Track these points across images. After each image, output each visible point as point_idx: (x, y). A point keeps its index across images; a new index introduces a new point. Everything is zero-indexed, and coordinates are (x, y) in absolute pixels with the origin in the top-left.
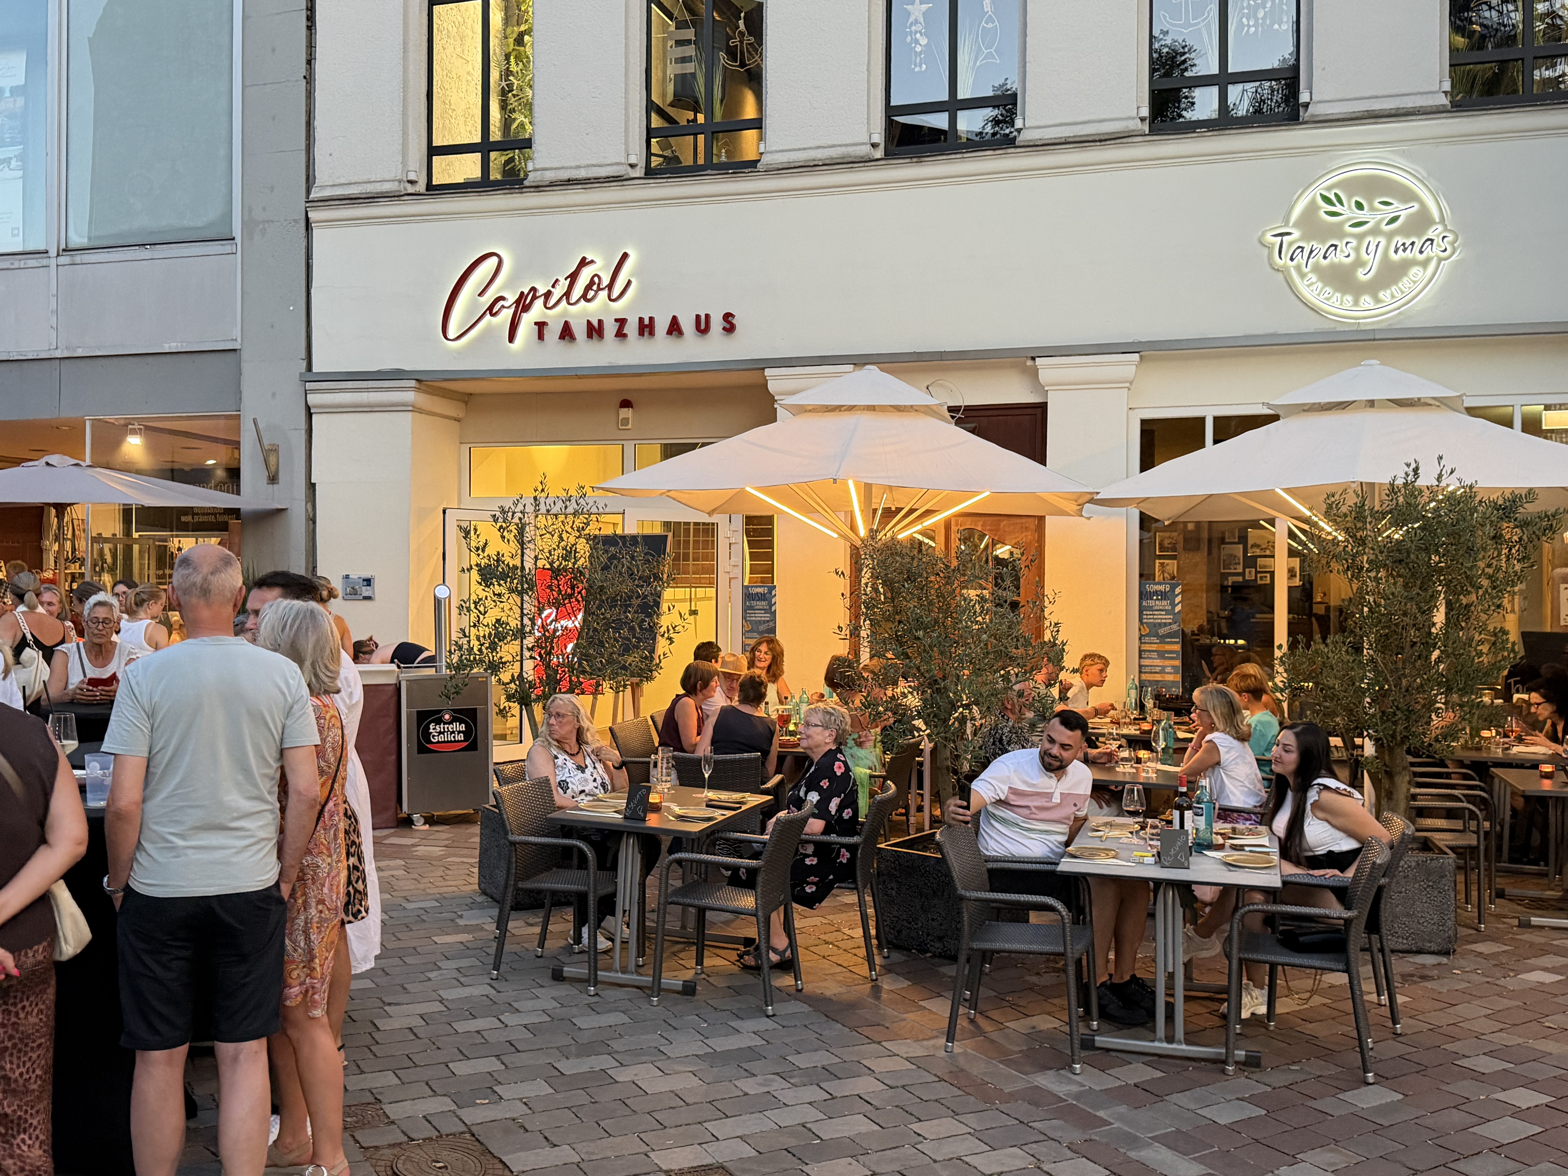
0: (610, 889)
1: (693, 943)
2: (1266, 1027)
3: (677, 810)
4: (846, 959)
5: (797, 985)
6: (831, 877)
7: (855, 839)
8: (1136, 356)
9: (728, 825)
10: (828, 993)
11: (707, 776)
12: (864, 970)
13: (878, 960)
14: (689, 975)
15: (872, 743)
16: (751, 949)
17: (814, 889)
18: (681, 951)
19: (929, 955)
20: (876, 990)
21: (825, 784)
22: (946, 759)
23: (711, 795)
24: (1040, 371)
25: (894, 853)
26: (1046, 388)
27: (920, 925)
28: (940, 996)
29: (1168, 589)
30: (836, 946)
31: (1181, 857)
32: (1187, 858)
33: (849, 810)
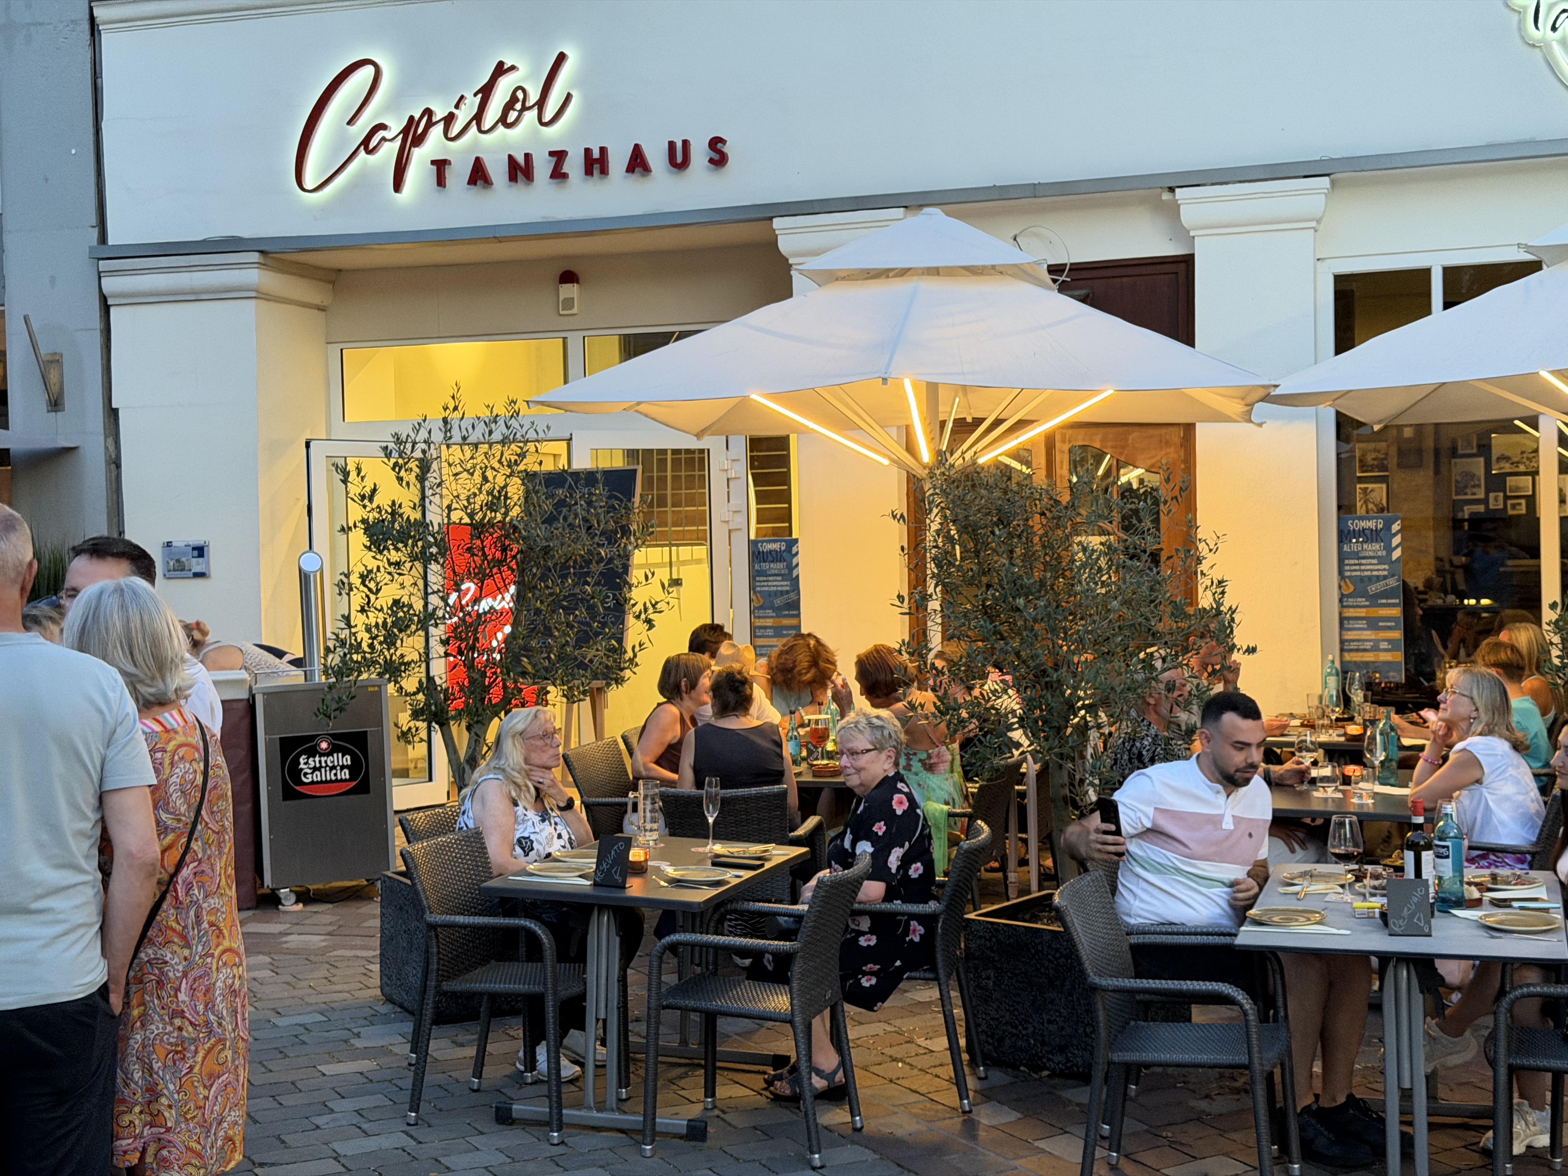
0: (576, 990)
1: (699, 1066)
2: (1550, 1166)
3: (671, 871)
4: (922, 1083)
5: (853, 1122)
6: (898, 963)
7: (932, 906)
8: (1325, 181)
9: (744, 891)
10: (899, 1133)
11: (711, 820)
12: (951, 1097)
13: (971, 1083)
14: (696, 1110)
15: (947, 766)
16: (784, 1071)
17: (874, 981)
18: (681, 1077)
19: (1045, 1073)
20: (970, 1126)
21: (880, 828)
22: (1063, 786)
23: (718, 848)
24: (1182, 207)
25: (989, 926)
26: (1192, 234)
27: (1031, 1029)
28: (1066, 1132)
29: (1380, 526)
30: (908, 1064)
31: (1419, 920)
32: (1428, 921)
33: (919, 864)
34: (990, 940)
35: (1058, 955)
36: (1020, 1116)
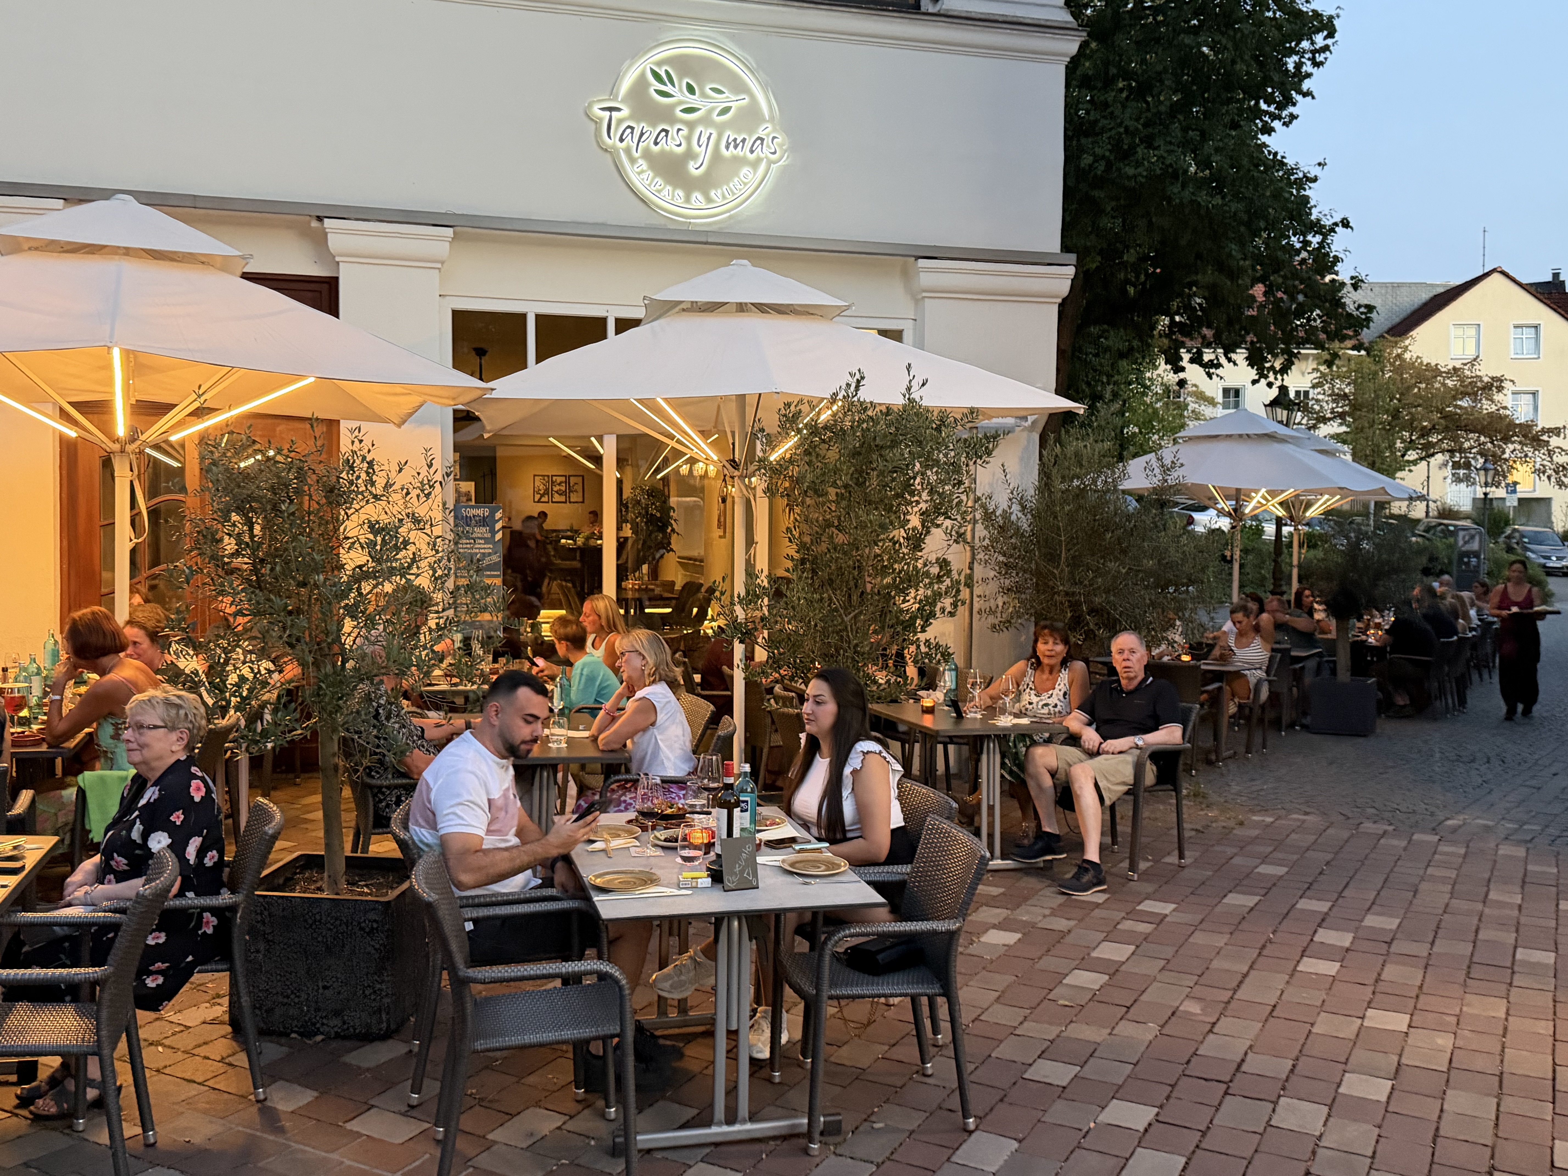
5: (145, 1137)
6: (190, 958)
8: (450, 231)
12: (242, 1085)
17: (160, 980)
19: (319, 1038)
20: (271, 1117)
21: (178, 818)
24: (329, 236)
25: (261, 900)
26: (337, 259)
27: (304, 996)
28: (373, 1106)
29: (486, 514)
30: (168, 1047)
31: (748, 874)
32: (755, 874)
33: (215, 852)
34: (261, 914)
35: (338, 922)
36: (315, 1094)
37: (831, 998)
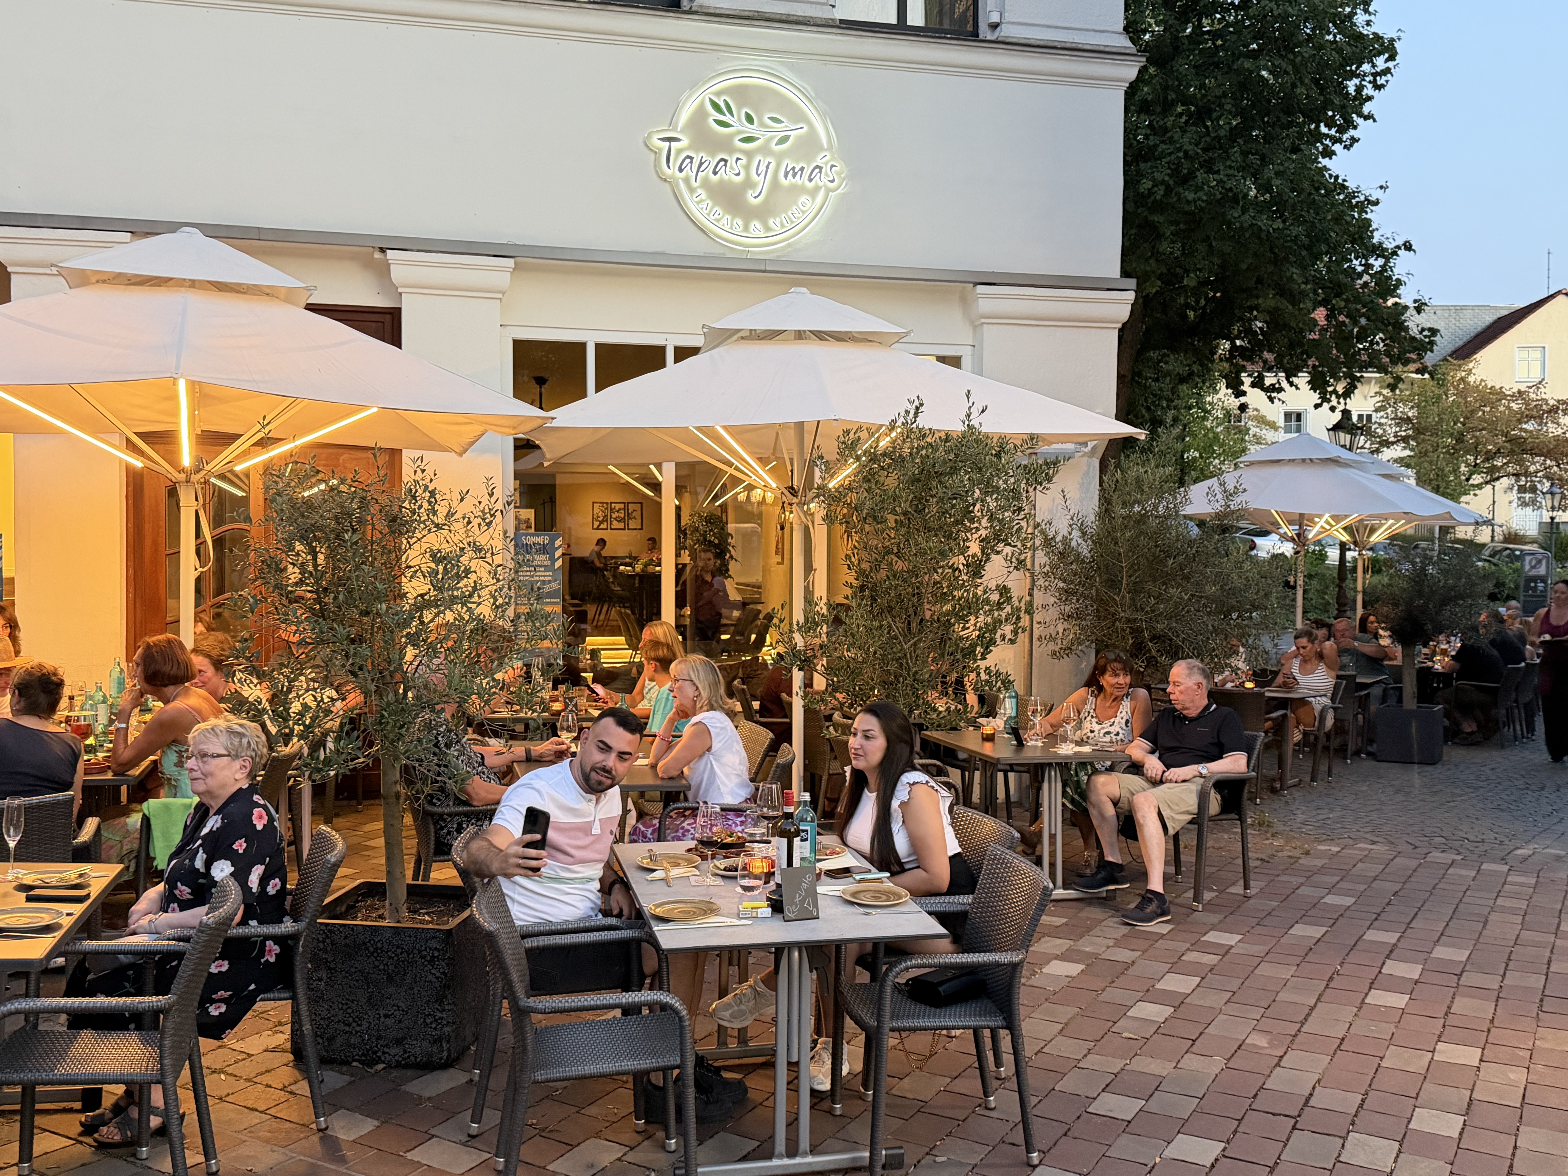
4: (254, 1096)
5: (208, 1166)
6: (253, 987)
8: (510, 262)
11: (12, 844)
12: (304, 1114)
17: (223, 1009)
19: (381, 1066)
20: (332, 1146)
21: (240, 846)
22: (396, 782)
24: (391, 266)
25: (323, 928)
26: (400, 290)
27: (365, 1025)
28: (433, 1136)
29: (546, 542)
30: (231, 1075)
31: (809, 904)
32: (816, 905)
33: (277, 880)
34: (323, 942)
35: (399, 951)
36: (376, 1123)
37: (893, 1030)
